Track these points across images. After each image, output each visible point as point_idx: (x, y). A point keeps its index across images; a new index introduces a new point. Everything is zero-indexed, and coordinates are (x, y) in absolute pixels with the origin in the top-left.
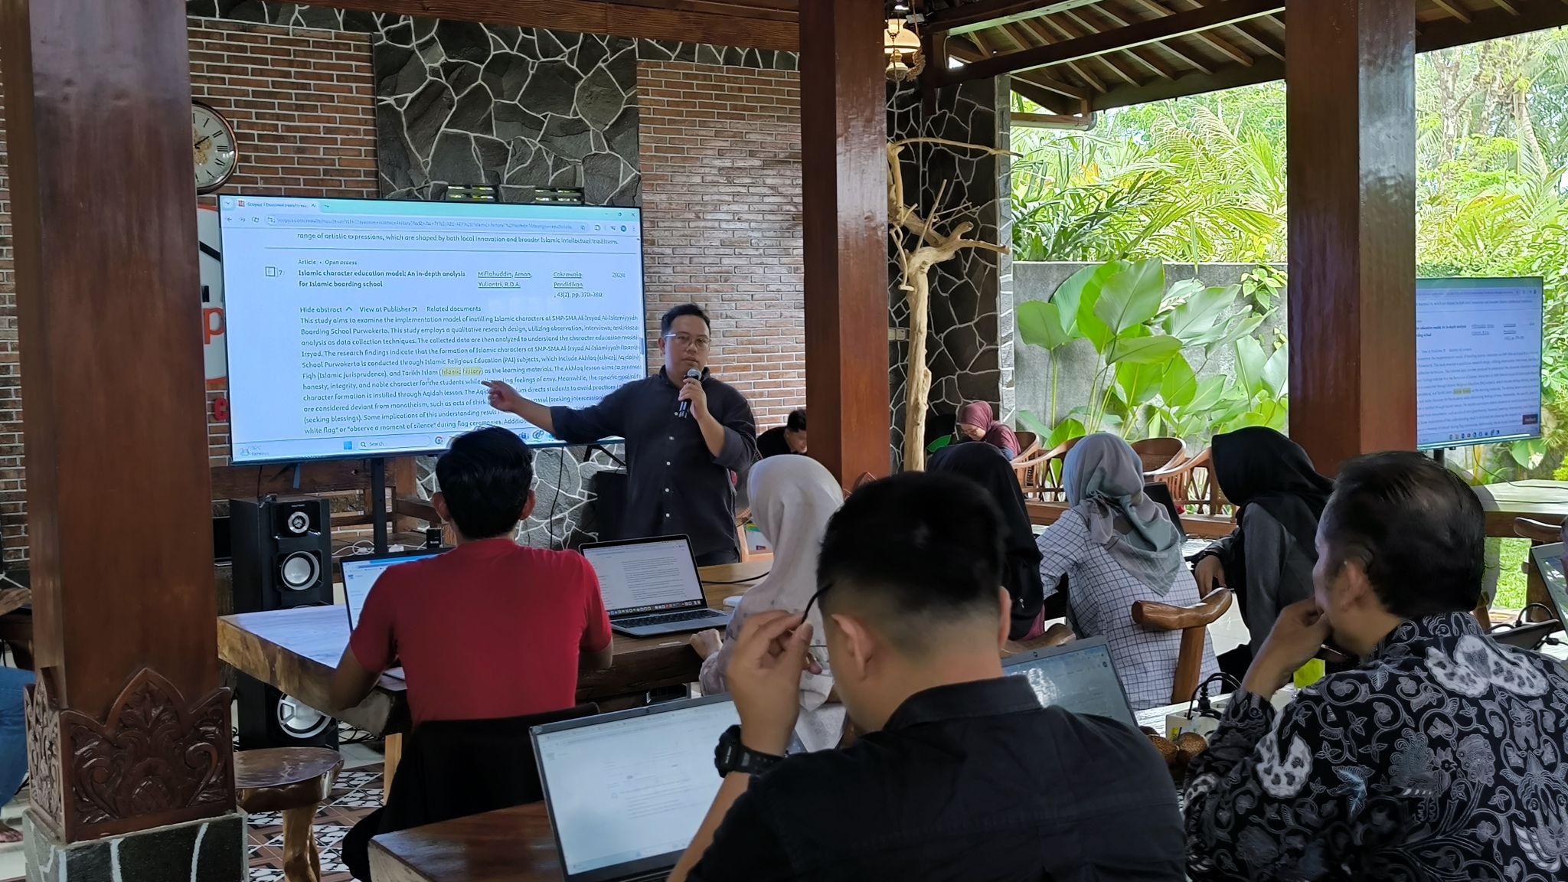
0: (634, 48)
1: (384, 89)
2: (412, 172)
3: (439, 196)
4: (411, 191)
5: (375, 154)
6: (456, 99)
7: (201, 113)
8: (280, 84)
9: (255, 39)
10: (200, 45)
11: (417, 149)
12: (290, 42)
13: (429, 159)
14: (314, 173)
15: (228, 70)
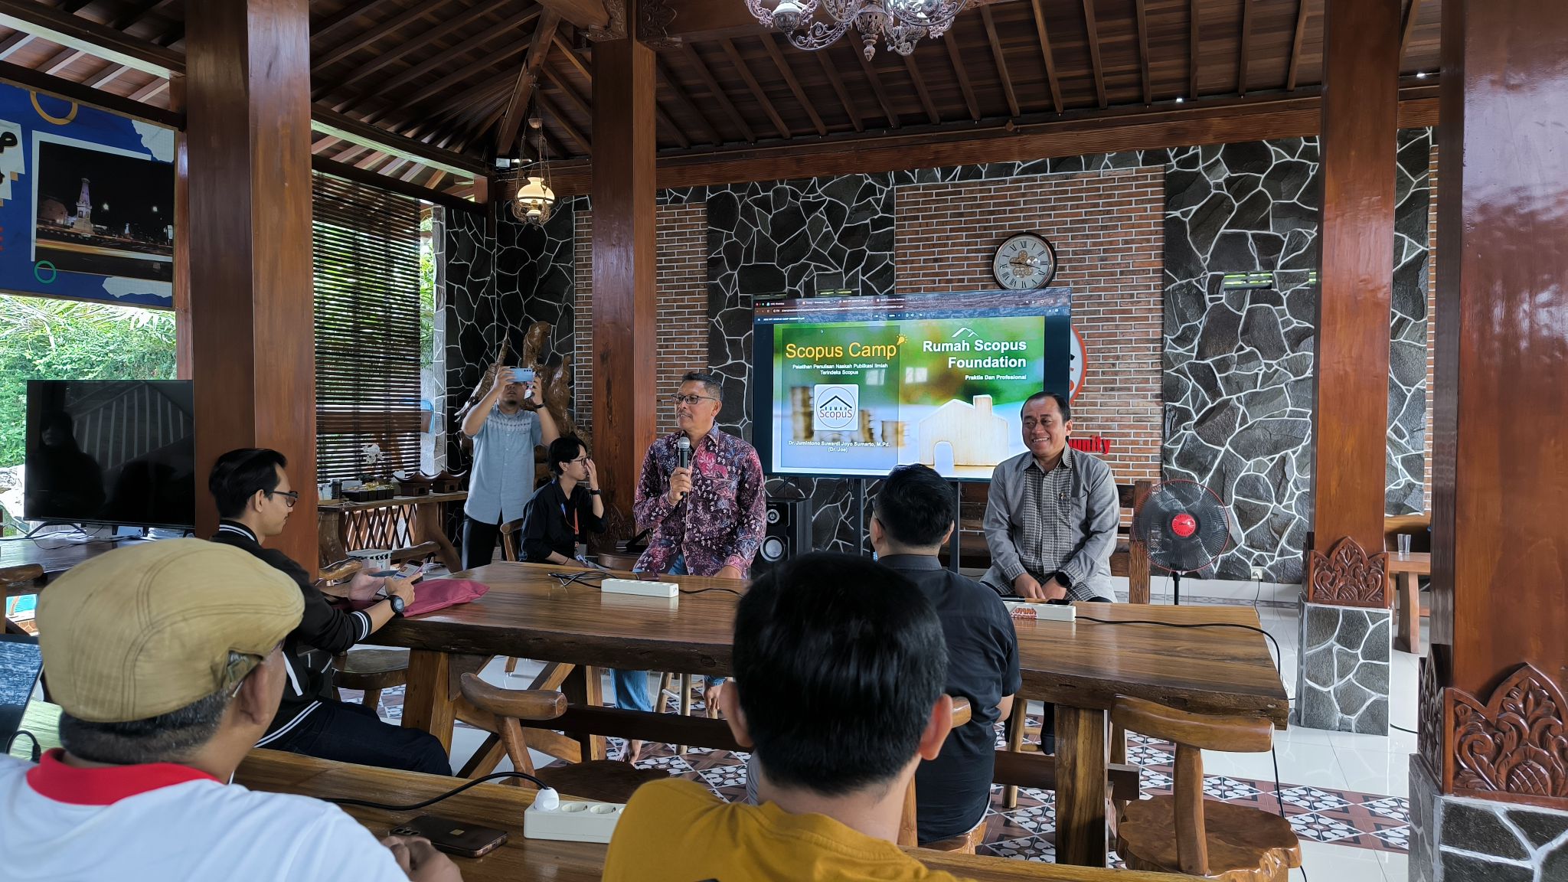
1: (1173, 205)
2: (1192, 267)
3: (1215, 284)
4: (1189, 283)
5: (1163, 255)
6: (1236, 205)
7: (1031, 241)
8: (1091, 213)
9: (1074, 184)
10: (1036, 194)
11: (1197, 249)
12: (1101, 182)
13: (1208, 256)
14: (1113, 274)
15: (1053, 208)
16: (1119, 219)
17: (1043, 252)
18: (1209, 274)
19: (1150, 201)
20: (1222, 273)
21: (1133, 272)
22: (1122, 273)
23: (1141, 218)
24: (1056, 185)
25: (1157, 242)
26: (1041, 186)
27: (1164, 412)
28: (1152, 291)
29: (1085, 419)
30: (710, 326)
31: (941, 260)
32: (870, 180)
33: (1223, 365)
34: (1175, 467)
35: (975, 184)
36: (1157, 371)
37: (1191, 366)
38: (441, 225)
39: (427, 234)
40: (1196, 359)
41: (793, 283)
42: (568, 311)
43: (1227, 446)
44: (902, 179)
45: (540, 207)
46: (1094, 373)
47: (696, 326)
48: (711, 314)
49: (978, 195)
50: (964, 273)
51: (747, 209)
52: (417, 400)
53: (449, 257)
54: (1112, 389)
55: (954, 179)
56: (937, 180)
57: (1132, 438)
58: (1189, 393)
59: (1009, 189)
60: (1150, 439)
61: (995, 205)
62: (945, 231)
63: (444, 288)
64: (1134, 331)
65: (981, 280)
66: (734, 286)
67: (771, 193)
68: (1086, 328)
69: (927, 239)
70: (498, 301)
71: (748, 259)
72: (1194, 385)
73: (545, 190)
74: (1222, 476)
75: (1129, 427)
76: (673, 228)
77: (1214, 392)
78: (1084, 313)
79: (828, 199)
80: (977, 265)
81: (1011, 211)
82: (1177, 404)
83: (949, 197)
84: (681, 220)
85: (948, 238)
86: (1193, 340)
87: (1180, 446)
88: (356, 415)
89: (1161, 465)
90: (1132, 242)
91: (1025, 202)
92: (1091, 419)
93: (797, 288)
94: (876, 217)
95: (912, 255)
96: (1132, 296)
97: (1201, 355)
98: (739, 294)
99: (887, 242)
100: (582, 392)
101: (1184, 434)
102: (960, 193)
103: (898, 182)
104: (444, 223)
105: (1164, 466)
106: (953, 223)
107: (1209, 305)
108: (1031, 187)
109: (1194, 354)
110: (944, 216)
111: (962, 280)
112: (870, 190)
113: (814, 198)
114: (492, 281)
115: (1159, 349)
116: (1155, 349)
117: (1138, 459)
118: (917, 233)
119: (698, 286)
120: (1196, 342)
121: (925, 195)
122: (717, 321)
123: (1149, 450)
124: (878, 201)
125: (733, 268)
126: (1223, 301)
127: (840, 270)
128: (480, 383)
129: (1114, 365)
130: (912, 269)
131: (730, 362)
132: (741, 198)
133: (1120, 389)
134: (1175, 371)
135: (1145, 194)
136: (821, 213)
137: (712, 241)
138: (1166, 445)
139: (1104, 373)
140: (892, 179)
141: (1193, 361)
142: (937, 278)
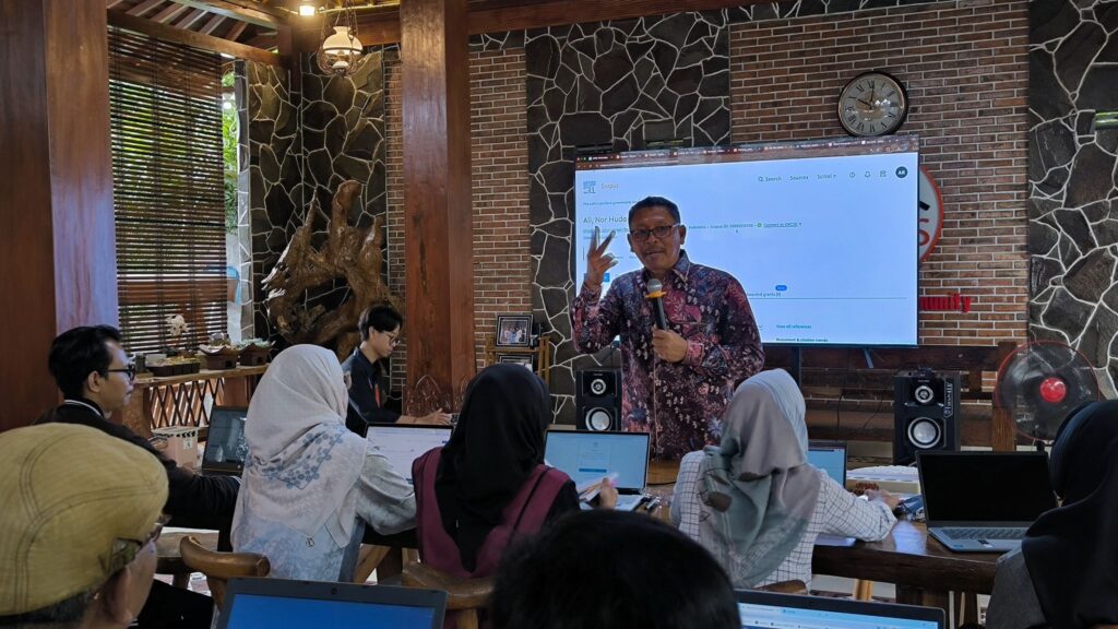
1: (1036, 37)
2: (1060, 106)
3: (1086, 123)
4: (1058, 121)
5: (1026, 93)
6: (1108, 35)
7: (878, 80)
8: (946, 48)
9: (927, 16)
10: (884, 28)
11: (1065, 84)
12: (956, 13)
13: (1077, 92)
14: (971, 115)
15: (904, 44)
16: (977, 54)
17: (892, 93)
18: (1078, 113)
19: (1011, 33)
20: (1093, 111)
21: (994, 112)
22: (981, 113)
23: (1002, 52)
24: (907, 18)
25: (1020, 77)
26: (889, 20)
27: (1030, 265)
28: (1016, 132)
29: (943, 275)
30: (530, 182)
31: (780, 104)
32: (702, 19)
33: (1096, 213)
34: (1043, 326)
35: (817, 20)
36: (1021, 220)
37: (1059, 214)
38: (244, 81)
39: (229, 90)
40: (1065, 206)
41: (620, 132)
42: (379, 169)
43: (1101, 301)
44: (736, 16)
45: (346, 59)
46: (952, 224)
47: (517, 182)
48: (532, 168)
49: (821, 32)
50: (806, 118)
51: (569, 55)
52: (223, 267)
53: (253, 111)
54: (972, 241)
55: (793, 14)
56: (775, 16)
57: (995, 295)
58: (1058, 243)
59: (855, 24)
60: (1015, 295)
61: (840, 42)
62: (785, 72)
63: (248, 147)
64: (995, 177)
65: (824, 125)
66: (556, 138)
67: (594, 36)
68: (942, 174)
69: (765, 81)
70: (305, 160)
71: (571, 107)
72: (1063, 236)
73: (351, 40)
74: (1096, 334)
75: (991, 282)
76: (489, 76)
77: (1087, 244)
78: (940, 159)
79: (656, 40)
80: (820, 109)
81: (857, 48)
82: (1045, 257)
83: (789, 35)
84: (498, 68)
85: (788, 79)
86: (1060, 186)
87: (1048, 303)
88: (159, 284)
89: (1028, 323)
90: (993, 78)
91: (873, 38)
92: (949, 275)
93: (624, 138)
94: (709, 59)
95: (748, 99)
96: (993, 138)
97: (1070, 202)
98: (562, 147)
99: (722, 86)
100: (396, 255)
101: (1052, 290)
102: (801, 29)
103: (732, 19)
104: (246, 78)
105: (1031, 324)
106: (794, 63)
107: (1080, 146)
108: (879, 21)
109: (1063, 201)
110: (785, 55)
111: (804, 126)
112: (702, 29)
113: (641, 40)
114: (298, 138)
115: (1023, 196)
116: (1019, 196)
117: (1002, 317)
118: (754, 74)
119: (517, 139)
120: (1065, 187)
121: (762, 33)
122: (539, 176)
123: (1014, 308)
124: (710, 41)
125: (555, 117)
126: (1095, 141)
127: (671, 117)
128: (288, 248)
129: (973, 215)
130: (749, 114)
131: (552, 220)
132: (562, 42)
133: (980, 241)
134: (1042, 220)
135: (1006, 25)
136: (649, 56)
137: (533, 89)
138: (1033, 301)
139: (962, 224)
140: (726, 18)
141: (1062, 208)
142: (777, 124)
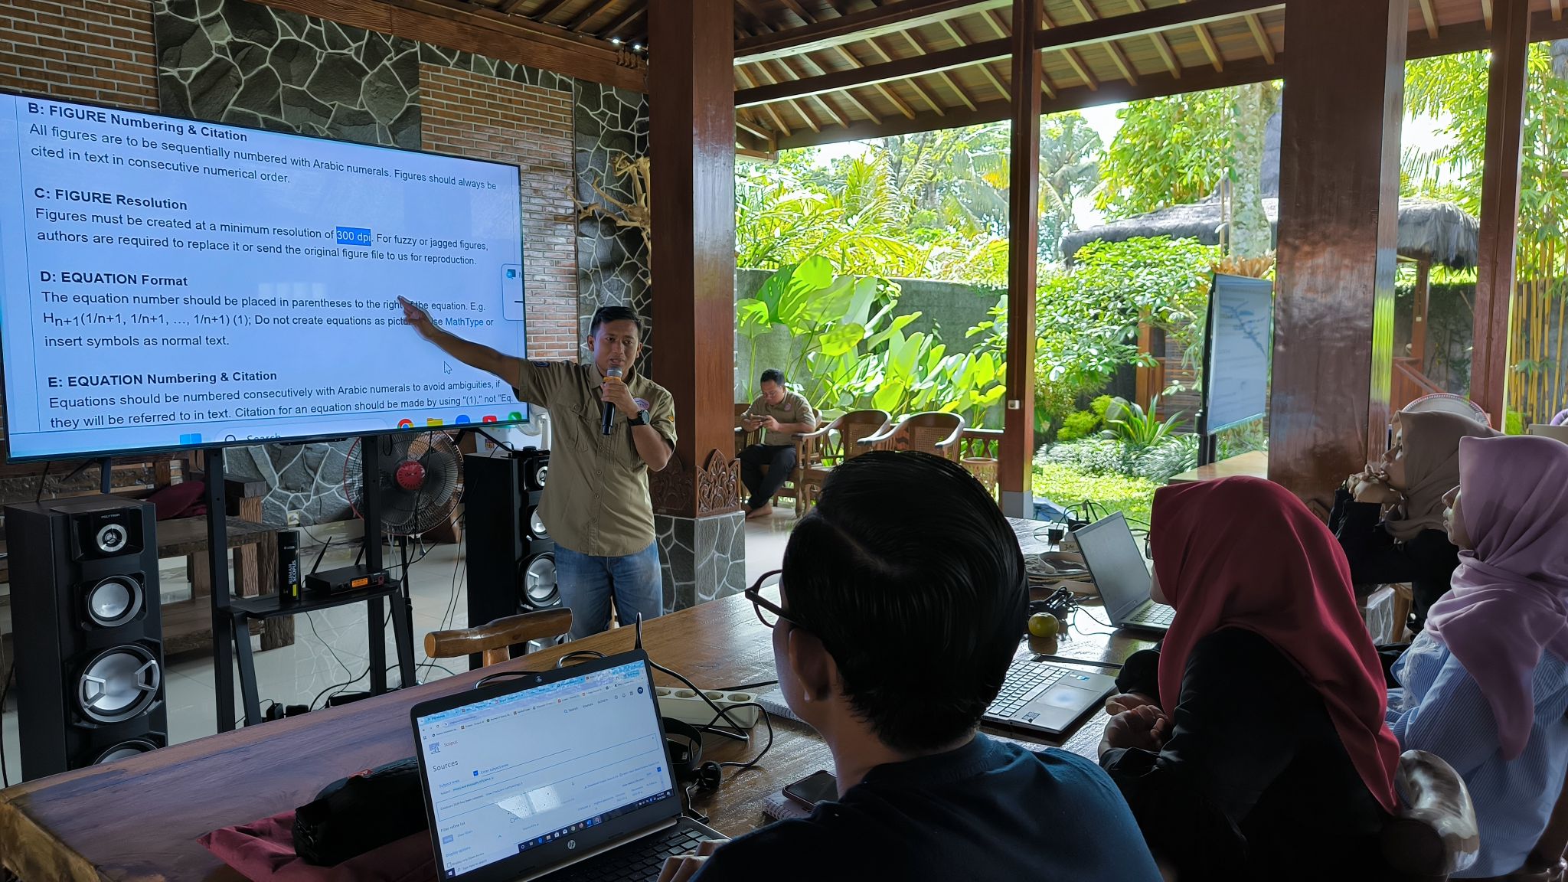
0: (416, 52)
1: (167, 59)
6: (243, 79)
8: (49, 42)
135: (127, 34)
